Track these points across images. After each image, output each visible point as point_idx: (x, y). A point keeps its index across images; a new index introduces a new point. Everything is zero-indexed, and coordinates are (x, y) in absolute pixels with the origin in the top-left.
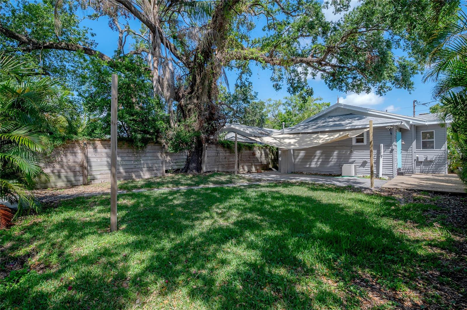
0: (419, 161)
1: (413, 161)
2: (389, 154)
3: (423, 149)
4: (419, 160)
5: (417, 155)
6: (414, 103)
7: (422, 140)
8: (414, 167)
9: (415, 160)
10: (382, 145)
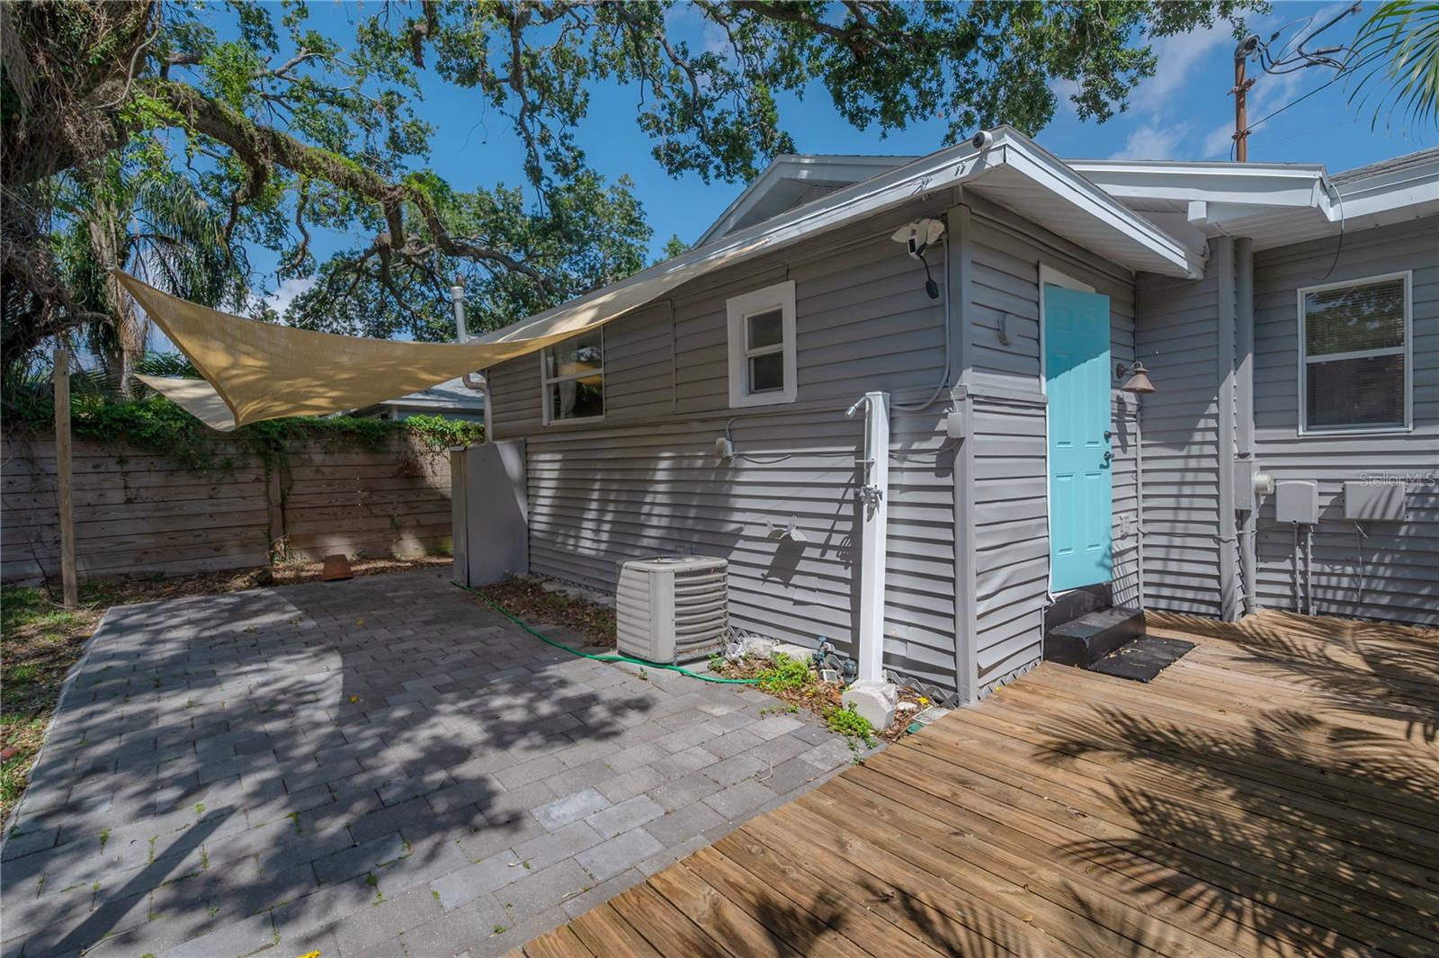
0: (1282, 516)
1: (1229, 521)
2: (930, 479)
3: (1312, 421)
4: (1284, 515)
5: (1261, 478)
6: (1239, 61)
7: (1303, 359)
8: (1231, 568)
9: (1242, 516)
10: (878, 404)
